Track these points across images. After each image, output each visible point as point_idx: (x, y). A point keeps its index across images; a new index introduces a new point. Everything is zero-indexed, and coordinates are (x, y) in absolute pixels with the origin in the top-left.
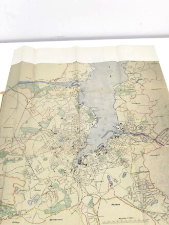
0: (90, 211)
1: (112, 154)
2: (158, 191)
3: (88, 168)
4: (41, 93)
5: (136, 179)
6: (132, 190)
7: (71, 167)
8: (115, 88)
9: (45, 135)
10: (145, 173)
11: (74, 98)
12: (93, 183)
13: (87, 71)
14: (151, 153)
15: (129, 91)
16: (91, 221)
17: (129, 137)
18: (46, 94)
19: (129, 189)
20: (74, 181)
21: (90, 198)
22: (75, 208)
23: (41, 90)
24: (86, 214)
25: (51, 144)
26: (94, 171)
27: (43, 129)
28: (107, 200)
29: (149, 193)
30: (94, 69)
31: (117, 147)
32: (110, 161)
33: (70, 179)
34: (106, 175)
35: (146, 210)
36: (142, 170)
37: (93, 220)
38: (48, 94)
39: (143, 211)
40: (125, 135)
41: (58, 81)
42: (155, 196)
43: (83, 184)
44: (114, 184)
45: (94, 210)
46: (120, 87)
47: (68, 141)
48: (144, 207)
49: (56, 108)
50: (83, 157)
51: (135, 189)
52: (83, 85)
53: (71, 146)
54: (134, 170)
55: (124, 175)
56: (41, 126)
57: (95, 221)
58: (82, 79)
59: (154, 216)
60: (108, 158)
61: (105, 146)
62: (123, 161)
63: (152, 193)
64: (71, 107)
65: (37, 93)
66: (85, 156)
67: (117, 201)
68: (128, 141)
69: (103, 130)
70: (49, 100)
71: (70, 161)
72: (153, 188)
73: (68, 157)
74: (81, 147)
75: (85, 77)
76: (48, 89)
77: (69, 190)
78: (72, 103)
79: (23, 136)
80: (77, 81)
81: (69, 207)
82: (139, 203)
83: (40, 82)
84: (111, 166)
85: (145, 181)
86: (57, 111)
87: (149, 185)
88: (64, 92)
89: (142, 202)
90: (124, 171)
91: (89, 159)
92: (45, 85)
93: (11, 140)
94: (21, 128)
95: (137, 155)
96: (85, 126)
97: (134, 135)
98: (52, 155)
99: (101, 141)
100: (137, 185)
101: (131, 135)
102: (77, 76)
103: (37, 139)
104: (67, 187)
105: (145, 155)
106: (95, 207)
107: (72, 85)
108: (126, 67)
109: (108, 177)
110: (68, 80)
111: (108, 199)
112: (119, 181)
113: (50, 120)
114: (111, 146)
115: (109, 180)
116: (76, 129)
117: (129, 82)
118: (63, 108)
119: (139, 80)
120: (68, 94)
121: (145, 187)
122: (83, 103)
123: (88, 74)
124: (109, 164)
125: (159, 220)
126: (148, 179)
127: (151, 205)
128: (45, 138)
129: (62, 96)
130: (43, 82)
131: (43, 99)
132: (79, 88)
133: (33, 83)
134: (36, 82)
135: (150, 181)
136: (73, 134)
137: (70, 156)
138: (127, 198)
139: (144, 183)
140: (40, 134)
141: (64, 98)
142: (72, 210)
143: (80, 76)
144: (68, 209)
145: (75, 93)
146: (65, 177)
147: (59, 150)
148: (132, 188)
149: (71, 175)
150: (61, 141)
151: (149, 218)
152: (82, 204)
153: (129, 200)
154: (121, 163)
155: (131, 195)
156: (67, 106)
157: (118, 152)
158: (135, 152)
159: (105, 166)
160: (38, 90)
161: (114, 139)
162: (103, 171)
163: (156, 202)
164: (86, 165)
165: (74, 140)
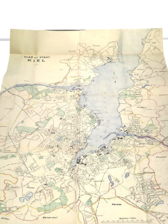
0: (88, 209)
1: (114, 155)
2: (164, 192)
3: (87, 168)
4: (40, 95)
5: (140, 180)
6: (136, 190)
7: (68, 166)
8: (119, 92)
9: (42, 134)
10: (150, 174)
11: (75, 101)
12: (92, 183)
13: (90, 77)
14: (157, 155)
15: (135, 96)
16: (88, 219)
17: (133, 139)
18: (45, 96)
19: (132, 189)
20: (72, 180)
21: (88, 197)
22: (71, 206)
23: (40, 93)
24: (83, 212)
25: (48, 143)
26: (94, 171)
27: (40, 129)
28: (107, 200)
29: (154, 194)
30: (98, 74)
31: (120, 148)
32: (112, 161)
33: (67, 178)
34: (107, 175)
35: (150, 210)
36: (146, 170)
37: (91, 218)
38: (47, 97)
39: (147, 211)
40: (129, 137)
41: (59, 85)
42: (160, 196)
43: (81, 183)
44: (116, 183)
45: (92, 209)
46: (124, 92)
47: (66, 140)
48: (148, 208)
49: (55, 108)
50: (82, 157)
51: (138, 189)
52: (86, 89)
53: (69, 145)
54: (137, 171)
55: (127, 175)
56: (37, 125)
57: (93, 220)
58: (85, 84)
59: (159, 216)
60: (110, 159)
61: (107, 147)
62: (126, 162)
63: (157, 194)
64: (71, 108)
65: (35, 95)
66: (85, 156)
67: (118, 201)
68: (132, 143)
69: (105, 132)
70: (48, 102)
71: (68, 161)
72: (158, 189)
73: (66, 157)
74: (81, 147)
75: (87, 82)
76: (47, 92)
77: (66, 189)
78: (72, 104)
79: (18, 135)
80: (79, 86)
81: (65, 205)
82: (143, 204)
83: (39, 85)
84: (112, 167)
85: (149, 181)
86: (56, 112)
87: (154, 185)
88: (65, 95)
89: (146, 202)
90: (127, 171)
91: (88, 159)
92: (44, 88)
93: (5, 139)
94: (16, 127)
95: (141, 156)
96: (86, 127)
97: (139, 137)
98: (49, 154)
99: (102, 142)
100: (141, 186)
101: (135, 137)
102: (79, 81)
103: (33, 138)
104: (63, 186)
105: (150, 157)
106: (93, 206)
107: (73, 89)
108: (133, 74)
109: (109, 177)
110: (69, 85)
111: (109, 199)
112: (121, 181)
113: (48, 120)
114: (114, 147)
115: (110, 180)
116: (76, 130)
117: (135, 87)
118: (62, 109)
119: (146, 85)
120: (69, 97)
121: (150, 188)
122: (84, 106)
123: (91, 79)
124: (110, 165)
125: (164, 221)
126: (153, 179)
127: (156, 205)
128: (41, 138)
129: (62, 98)
130: (42, 85)
131: (42, 100)
132: (81, 92)
133: (31, 85)
134: (35, 85)
135: (155, 182)
136: (72, 134)
137: (68, 155)
138: (129, 198)
139: (149, 184)
140: (36, 133)
141: (64, 101)
142: (68, 208)
143: (82, 81)
144: (64, 207)
145: (76, 96)
146: (62, 176)
147: (56, 149)
148: (135, 188)
149: (68, 174)
150: (59, 140)
151: (154, 218)
152: (79, 202)
153: (132, 200)
154: (124, 164)
155: (134, 196)
156: (67, 107)
157: (121, 153)
158: (139, 154)
159: (106, 167)
160: (36, 92)
161: (117, 141)
162: (104, 171)
163: (162, 202)
164: (86, 165)
165: (73, 140)
